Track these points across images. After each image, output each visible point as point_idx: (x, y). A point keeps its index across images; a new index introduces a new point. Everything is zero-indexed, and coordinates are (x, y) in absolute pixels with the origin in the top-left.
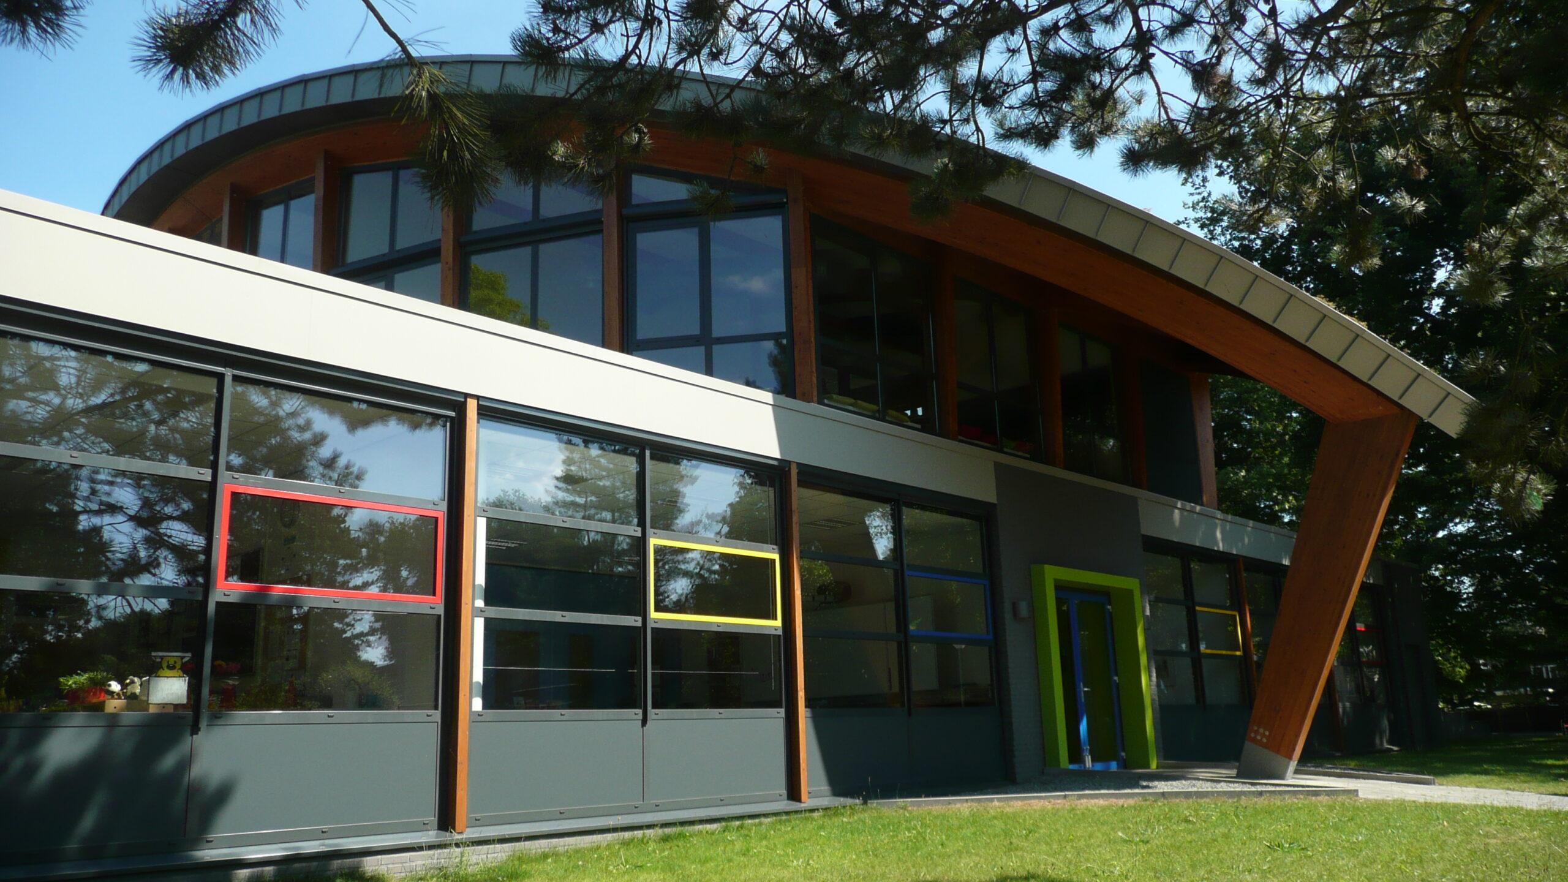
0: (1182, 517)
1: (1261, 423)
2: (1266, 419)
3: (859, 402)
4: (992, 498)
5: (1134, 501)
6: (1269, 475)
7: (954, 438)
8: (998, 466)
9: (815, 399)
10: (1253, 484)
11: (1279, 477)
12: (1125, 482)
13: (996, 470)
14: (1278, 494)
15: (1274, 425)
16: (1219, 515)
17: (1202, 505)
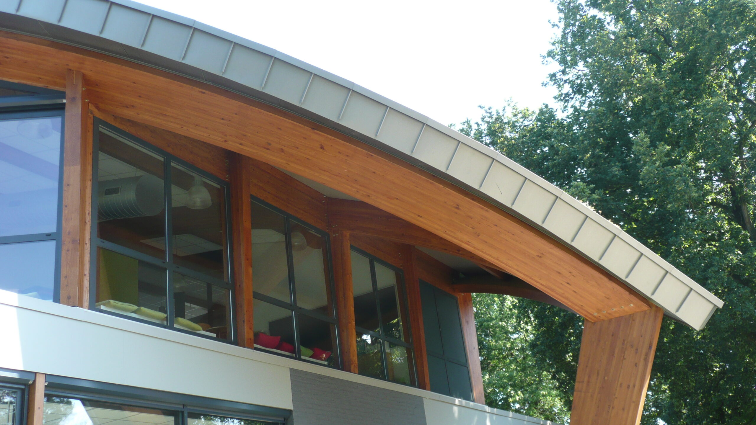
0: (460, 412)
1: (496, 341)
2: (500, 339)
3: (142, 308)
4: (289, 406)
5: (420, 400)
6: (504, 377)
7: (250, 347)
8: (294, 372)
9: (86, 303)
10: (494, 384)
11: (510, 378)
12: (412, 384)
13: (291, 375)
14: (511, 390)
15: (505, 343)
16: (487, 408)
17: (473, 401)
